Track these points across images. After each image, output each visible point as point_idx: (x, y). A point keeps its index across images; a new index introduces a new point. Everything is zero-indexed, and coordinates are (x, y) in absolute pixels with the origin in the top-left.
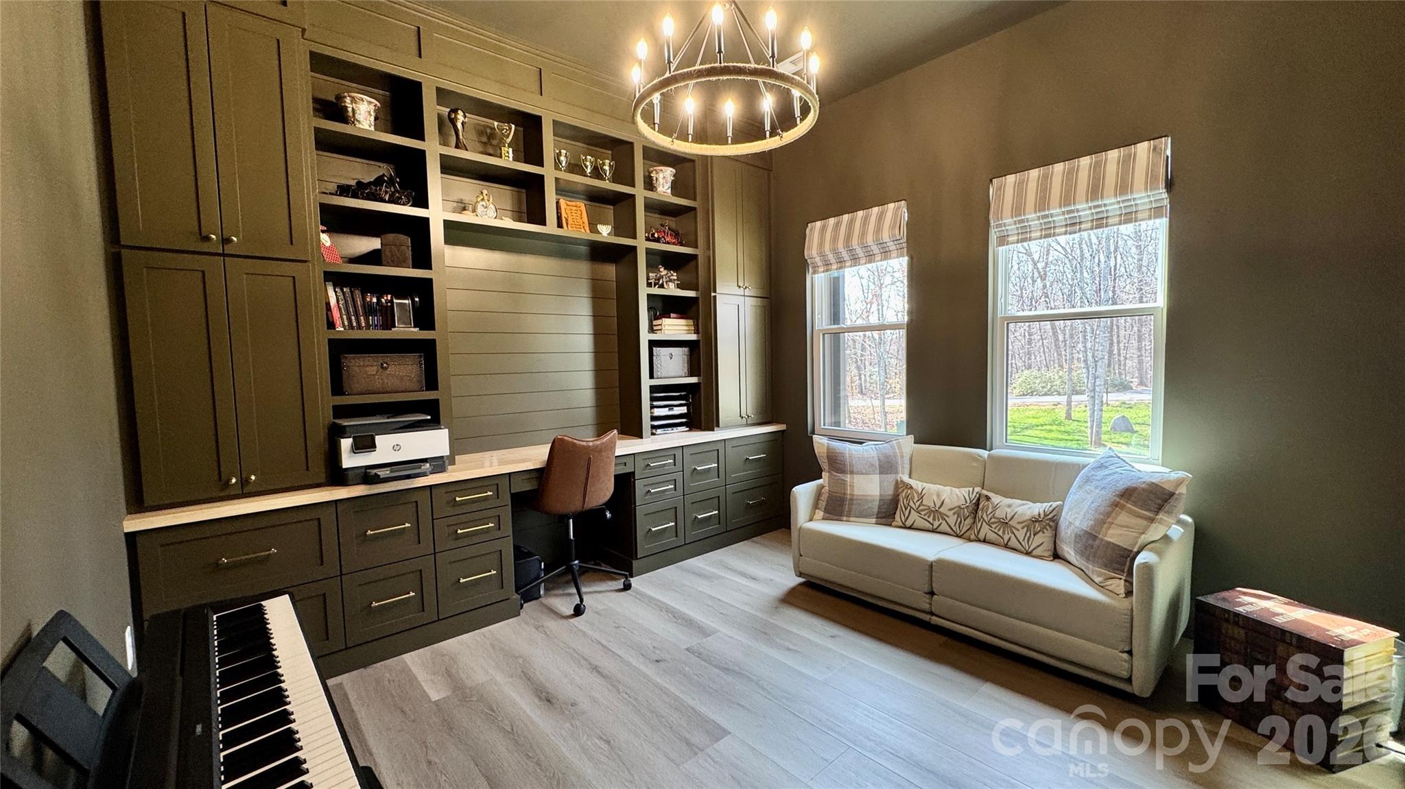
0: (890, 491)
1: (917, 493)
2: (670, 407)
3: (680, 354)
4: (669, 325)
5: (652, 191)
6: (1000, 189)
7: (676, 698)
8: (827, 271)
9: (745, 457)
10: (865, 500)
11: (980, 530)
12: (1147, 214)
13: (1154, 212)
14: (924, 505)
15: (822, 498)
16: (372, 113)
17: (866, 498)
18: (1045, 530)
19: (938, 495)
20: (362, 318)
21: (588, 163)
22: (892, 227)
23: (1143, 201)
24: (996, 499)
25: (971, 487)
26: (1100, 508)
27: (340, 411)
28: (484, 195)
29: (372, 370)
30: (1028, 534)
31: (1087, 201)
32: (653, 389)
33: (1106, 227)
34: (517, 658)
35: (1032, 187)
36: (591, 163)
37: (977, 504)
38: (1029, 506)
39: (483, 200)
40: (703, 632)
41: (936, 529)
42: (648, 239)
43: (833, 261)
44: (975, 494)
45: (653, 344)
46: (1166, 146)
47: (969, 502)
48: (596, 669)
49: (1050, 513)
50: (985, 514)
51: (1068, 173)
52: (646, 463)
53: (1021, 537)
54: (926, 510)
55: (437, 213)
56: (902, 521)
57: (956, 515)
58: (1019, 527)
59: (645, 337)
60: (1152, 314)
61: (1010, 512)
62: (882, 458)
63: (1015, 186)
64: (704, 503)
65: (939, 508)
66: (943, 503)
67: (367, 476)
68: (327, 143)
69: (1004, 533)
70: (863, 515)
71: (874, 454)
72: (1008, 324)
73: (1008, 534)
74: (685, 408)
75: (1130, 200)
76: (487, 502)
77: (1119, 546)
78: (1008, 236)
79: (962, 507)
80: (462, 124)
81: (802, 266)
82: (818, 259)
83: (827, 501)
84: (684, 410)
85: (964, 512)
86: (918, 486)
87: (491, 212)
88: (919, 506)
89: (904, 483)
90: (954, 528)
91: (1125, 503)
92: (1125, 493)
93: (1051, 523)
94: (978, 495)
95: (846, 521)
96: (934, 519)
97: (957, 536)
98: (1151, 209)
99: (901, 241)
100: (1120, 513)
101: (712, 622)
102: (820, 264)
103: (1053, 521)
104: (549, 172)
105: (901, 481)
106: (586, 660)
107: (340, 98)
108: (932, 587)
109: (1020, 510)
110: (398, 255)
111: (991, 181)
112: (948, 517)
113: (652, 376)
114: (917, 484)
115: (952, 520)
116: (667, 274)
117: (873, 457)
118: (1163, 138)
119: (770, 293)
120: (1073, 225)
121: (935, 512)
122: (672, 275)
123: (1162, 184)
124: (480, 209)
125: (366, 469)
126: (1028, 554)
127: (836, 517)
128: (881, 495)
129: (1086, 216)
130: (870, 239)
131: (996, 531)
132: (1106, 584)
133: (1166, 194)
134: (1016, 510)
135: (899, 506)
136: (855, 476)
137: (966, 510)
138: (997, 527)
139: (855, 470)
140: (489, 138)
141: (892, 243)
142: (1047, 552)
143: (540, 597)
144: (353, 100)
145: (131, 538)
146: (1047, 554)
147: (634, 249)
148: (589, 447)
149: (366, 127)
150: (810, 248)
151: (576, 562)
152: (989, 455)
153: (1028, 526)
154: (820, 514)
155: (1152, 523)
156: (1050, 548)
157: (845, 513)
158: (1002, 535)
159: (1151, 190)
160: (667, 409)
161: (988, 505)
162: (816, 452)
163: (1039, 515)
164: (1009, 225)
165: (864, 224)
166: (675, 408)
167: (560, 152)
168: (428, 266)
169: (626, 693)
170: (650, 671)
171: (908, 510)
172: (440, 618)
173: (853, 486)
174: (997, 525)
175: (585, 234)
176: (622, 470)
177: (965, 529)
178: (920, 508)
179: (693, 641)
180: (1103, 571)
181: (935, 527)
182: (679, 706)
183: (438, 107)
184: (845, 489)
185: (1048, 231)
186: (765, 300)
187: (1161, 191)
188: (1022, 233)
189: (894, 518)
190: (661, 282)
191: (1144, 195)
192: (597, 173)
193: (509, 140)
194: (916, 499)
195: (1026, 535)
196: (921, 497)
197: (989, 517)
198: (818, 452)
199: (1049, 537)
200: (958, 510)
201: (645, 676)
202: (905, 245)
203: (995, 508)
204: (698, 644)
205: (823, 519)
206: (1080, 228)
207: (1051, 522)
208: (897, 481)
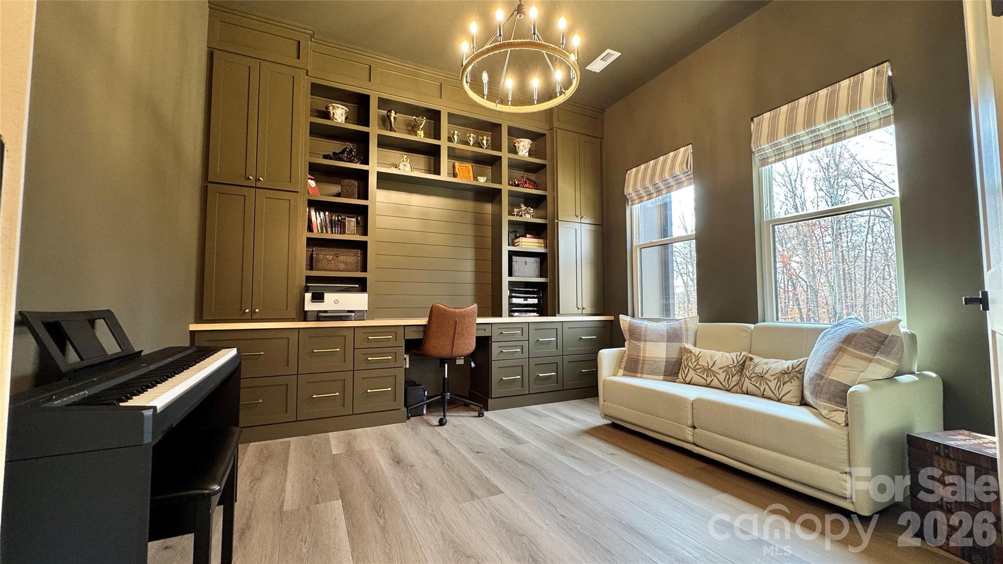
0: (675, 355)
1: (695, 355)
2: (526, 299)
3: (532, 263)
4: (525, 242)
5: (516, 154)
6: (759, 124)
7: (478, 471)
8: (641, 202)
9: (580, 337)
10: (655, 361)
11: (743, 384)
12: (878, 124)
13: (884, 122)
14: (700, 365)
15: (624, 361)
16: (344, 114)
17: (654, 359)
18: (792, 381)
19: (711, 358)
20: (329, 229)
21: (471, 139)
22: (682, 164)
23: (872, 114)
24: (757, 359)
25: (739, 352)
26: (827, 354)
27: (309, 279)
28: (404, 158)
29: (330, 257)
30: (779, 383)
31: (825, 121)
32: (511, 284)
33: (844, 139)
34: (392, 441)
35: (782, 119)
36: (473, 137)
37: (743, 365)
38: (781, 363)
39: (403, 161)
40: (518, 441)
41: (709, 384)
42: (509, 184)
43: (644, 194)
44: (741, 357)
45: (511, 254)
46: (887, 70)
47: (736, 362)
48: (436, 452)
49: (797, 367)
50: (747, 371)
51: (810, 103)
52: (501, 332)
53: (773, 386)
54: (701, 368)
55: (374, 168)
56: (682, 378)
57: (725, 373)
58: (772, 378)
59: (506, 248)
60: (891, 205)
61: (766, 368)
62: (670, 331)
63: (770, 120)
64: (546, 366)
65: (711, 367)
66: (714, 363)
67: (319, 316)
68: (316, 131)
69: (760, 385)
70: (653, 372)
71: (665, 328)
72: (773, 227)
73: (764, 385)
74: (537, 300)
75: (860, 114)
76: (389, 343)
77: (840, 382)
78: (768, 158)
79: (730, 366)
80: (394, 118)
81: (624, 201)
82: (633, 195)
83: (627, 361)
84: (535, 301)
85: (732, 370)
86: (696, 351)
87: (408, 168)
88: (695, 366)
89: (686, 348)
90: (724, 384)
91: (846, 347)
92: (846, 339)
93: (798, 375)
94: (744, 358)
95: (640, 377)
96: (707, 376)
97: (727, 390)
98: (881, 119)
99: (689, 173)
100: (843, 356)
101: (528, 438)
102: (635, 198)
103: (800, 373)
104: (444, 144)
105: (684, 348)
106: (432, 446)
107: (327, 108)
108: (693, 422)
109: (774, 366)
110: (350, 191)
111: (752, 119)
112: (719, 374)
113: (510, 274)
114: (696, 350)
115: (722, 377)
116: (526, 209)
117: (663, 330)
118: (885, 63)
119: (602, 221)
120: (818, 142)
121: (708, 370)
122: (530, 210)
123: (884, 97)
124: (401, 166)
125: (318, 313)
126: (779, 400)
127: (632, 374)
128: (667, 358)
129: (827, 133)
130: (667, 175)
131: (755, 383)
132: (831, 415)
133: (890, 105)
134: (771, 366)
135: (681, 367)
136: (647, 343)
137: (733, 369)
138: (755, 380)
139: (648, 339)
140: (412, 127)
141: (682, 176)
142: (795, 399)
143: (423, 415)
144: (334, 108)
145: (193, 333)
146: (794, 400)
147: (500, 191)
148: (456, 312)
149: (339, 121)
150: (628, 187)
151: (449, 394)
152: (754, 327)
153: (778, 378)
154: (621, 371)
155: (870, 363)
156: (797, 395)
157: (639, 370)
158: (758, 386)
159: (875, 104)
160: (523, 299)
161: (751, 364)
162: (622, 327)
163: (788, 368)
164: (767, 150)
165: (664, 165)
166: (529, 299)
167: (454, 132)
168: (366, 198)
169: (448, 465)
170: (470, 457)
171: (687, 369)
172: (354, 413)
173: (645, 351)
174: (755, 378)
175: (471, 182)
176: (482, 334)
177: (733, 384)
178: (697, 367)
179: (508, 445)
180: (829, 405)
181: (708, 382)
182: (479, 476)
183: (380, 111)
184: (639, 352)
185: (799, 150)
186: (598, 226)
187: (885, 103)
188: (778, 154)
189: (678, 376)
190: (520, 214)
191: (871, 109)
192: (479, 144)
193: (421, 127)
194: (694, 360)
195: (777, 384)
196: (697, 359)
197: (750, 373)
198: (623, 327)
199: (797, 386)
200: (727, 369)
201: (465, 459)
202: (692, 176)
203: (755, 366)
204: (511, 447)
205: (623, 375)
206: (823, 144)
207: (798, 373)
208: (681, 348)
